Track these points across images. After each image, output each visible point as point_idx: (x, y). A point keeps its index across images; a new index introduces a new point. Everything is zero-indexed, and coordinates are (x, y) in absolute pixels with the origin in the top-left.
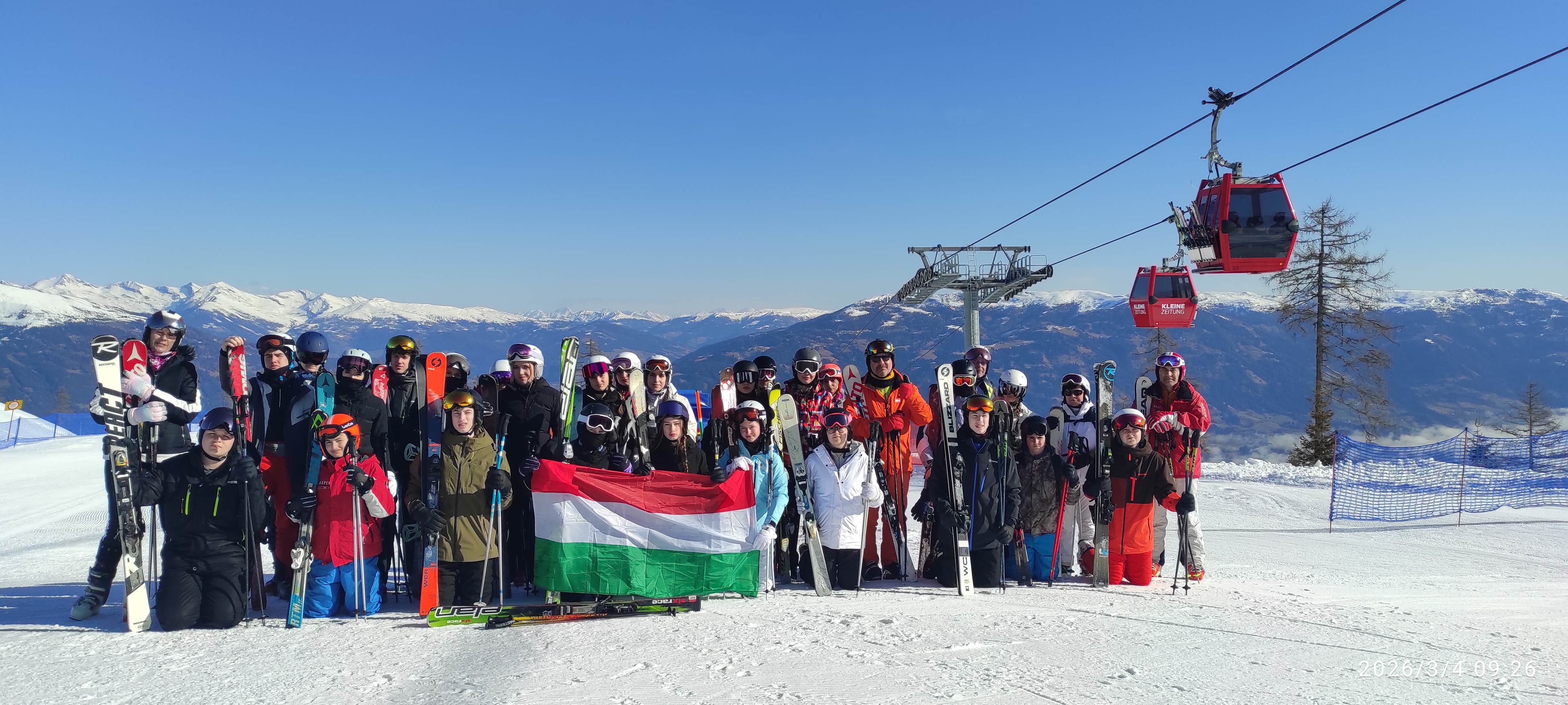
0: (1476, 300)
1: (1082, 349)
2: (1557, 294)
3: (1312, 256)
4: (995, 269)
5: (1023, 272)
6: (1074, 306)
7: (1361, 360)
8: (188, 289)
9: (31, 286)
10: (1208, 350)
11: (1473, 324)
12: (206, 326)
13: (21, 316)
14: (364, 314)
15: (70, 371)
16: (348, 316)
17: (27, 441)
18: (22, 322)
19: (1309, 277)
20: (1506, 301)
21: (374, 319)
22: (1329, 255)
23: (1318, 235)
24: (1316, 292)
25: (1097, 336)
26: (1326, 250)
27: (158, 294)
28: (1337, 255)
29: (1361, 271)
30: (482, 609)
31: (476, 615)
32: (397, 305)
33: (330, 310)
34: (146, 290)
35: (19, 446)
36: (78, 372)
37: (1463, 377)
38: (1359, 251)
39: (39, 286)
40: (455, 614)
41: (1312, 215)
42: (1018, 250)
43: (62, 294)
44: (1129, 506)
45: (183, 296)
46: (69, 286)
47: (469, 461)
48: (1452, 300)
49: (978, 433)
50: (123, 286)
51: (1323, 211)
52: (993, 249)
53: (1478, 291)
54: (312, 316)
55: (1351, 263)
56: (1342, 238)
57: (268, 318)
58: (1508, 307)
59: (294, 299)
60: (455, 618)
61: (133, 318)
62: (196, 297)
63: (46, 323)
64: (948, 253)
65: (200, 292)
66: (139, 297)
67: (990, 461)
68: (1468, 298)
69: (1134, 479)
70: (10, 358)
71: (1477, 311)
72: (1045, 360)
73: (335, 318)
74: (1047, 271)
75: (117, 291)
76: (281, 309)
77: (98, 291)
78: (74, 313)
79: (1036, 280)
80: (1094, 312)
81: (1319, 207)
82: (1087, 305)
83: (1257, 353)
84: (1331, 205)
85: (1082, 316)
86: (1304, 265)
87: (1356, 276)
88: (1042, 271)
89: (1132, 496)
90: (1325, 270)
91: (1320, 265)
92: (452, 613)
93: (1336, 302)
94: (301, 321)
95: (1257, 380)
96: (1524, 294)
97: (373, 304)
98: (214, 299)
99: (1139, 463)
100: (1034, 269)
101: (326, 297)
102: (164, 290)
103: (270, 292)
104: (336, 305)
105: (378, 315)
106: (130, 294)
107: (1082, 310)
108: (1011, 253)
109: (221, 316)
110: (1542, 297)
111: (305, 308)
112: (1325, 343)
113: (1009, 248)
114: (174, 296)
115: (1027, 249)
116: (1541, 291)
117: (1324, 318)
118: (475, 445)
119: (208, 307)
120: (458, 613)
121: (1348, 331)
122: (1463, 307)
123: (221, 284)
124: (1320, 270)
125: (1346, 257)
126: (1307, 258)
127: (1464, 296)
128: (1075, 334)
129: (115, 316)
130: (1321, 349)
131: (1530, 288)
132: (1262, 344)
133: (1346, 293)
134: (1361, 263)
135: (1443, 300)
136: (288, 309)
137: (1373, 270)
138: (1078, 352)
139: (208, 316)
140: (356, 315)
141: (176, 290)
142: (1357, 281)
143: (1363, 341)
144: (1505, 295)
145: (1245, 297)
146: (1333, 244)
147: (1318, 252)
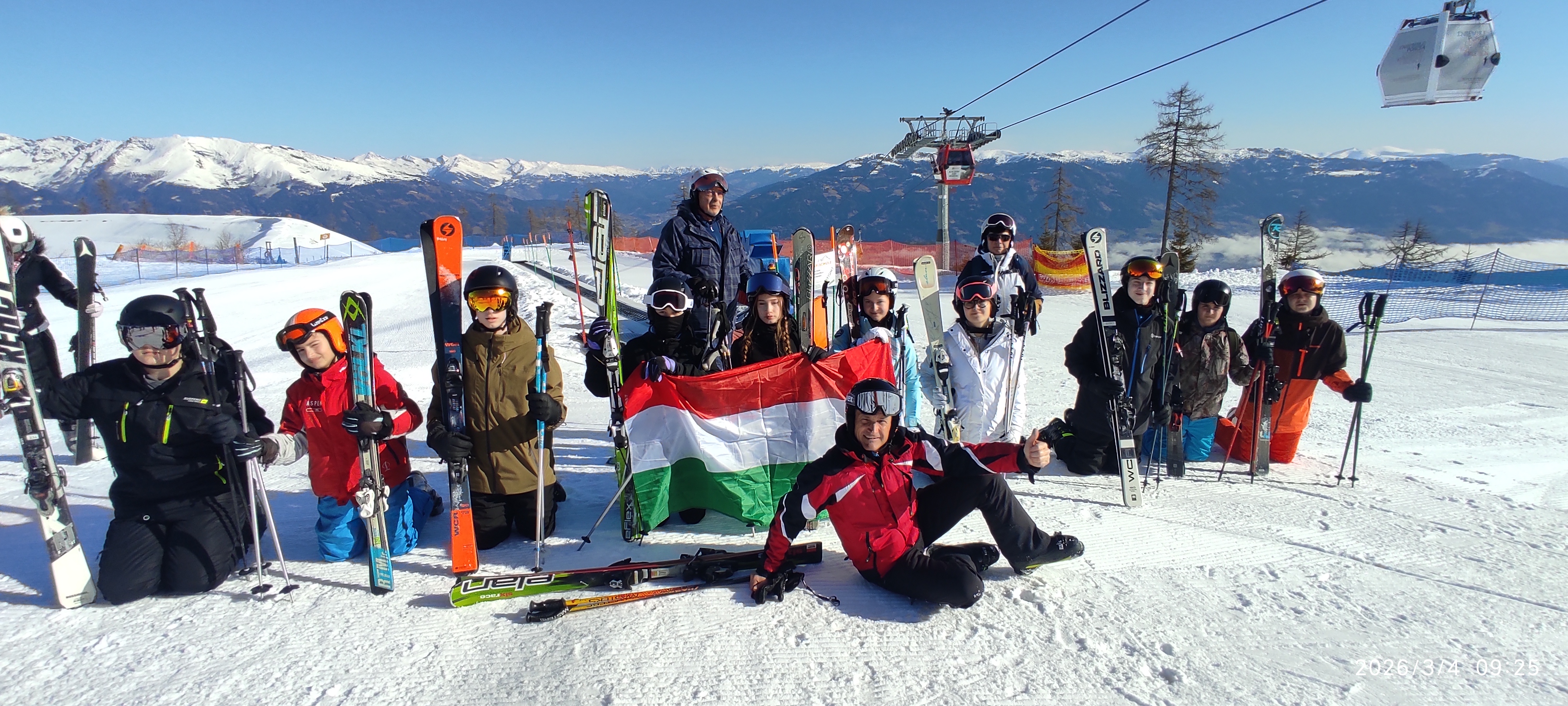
0: (1248, 155)
1: (997, 188)
2: (1299, 152)
3: (1171, 124)
4: (960, 133)
5: (981, 135)
6: (993, 160)
7: (1198, 195)
8: (440, 159)
9: (352, 160)
10: (1076, 189)
11: (1244, 171)
12: (453, 182)
13: (348, 179)
14: (545, 173)
15: (380, 211)
16: (536, 174)
17: (336, 259)
18: (349, 182)
19: (1168, 138)
20: (1267, 156)
21: (551, 175)
22: (1184, 123)
23: (1177, 109)
24: (1171, 148)
25: (1007, 180)
26: (1181, 119)
27: (424, 163)
28: (1189, 123)
29: (1203, 134)
30: (526, 579)
31: (520, 586)
32: (564, 166)
33: (525, 170)
34: (417, 161)
35: (330, 263)
36: (384, 212)
37: (1234, 206)
38: (1205, 120)
39: (356, 160)
40: (490, 586)
41: (1174, 95)
42: (976, 119)
43: (369, 164)
44: (1294, 381)
45: (439, 164)
46: (373, 159)
47: (499, 366)
48: (1233, 156)
49: (1138, 303)
50: (403, 158)
51: (1181, 92)
52: (959, 118)
53: (1250, 150)
54: (514, 175)
55: (1198, 128)
56: (1193, 111)
57: (489, 177)
58: (1268, 160)
59: (503, 164)
60: (491, 592)
61: (411, 178)
62: (446, 164)
63: (363, 183)
64: (929, 122)
65: (448, 161)
66: (413, 165)
67: (1152, 336)
68: (1243, 154)
69: (1304, 352)
70: (345, 204)
71: (1248, 163)
72: (973, 195)
73: (528, 175)
74: (997, 134)
75: (400, 161)
76: (497, 170)
77: (390, 162)
78: (378, 176)
79: (988, 141)
80: (1006, 164)
81: (1179, 89)
82: (1002, 160)
83: (1107, 191)
84: (1188, 87)
85: (998, 166)
86: (1165, 130)
87: (1199, 138)
88: (994, 134)
89: (1300, 371)
90: (1179, 133)
91: (1176, 130)
92: (486, 586)
93: (1186, 156)
94: (508, 177)
95: (1106, 208)
96: (1278, 152)
97: (550, 165)
98: (456, 165)
99: (1311, 333)
100: (988, 133)
101: (522, 162)
102: (427, 160)
103: (488, 159)
104: (528, 167)
105: (553, 173)
106: (408, 163)
107: (998, 163)
108: (971, 122)
109: (462, 176)
110: (1289, 153)
111: (510, 169)
112: (1175, 184)
113: (970, 118)
114: (434, 164)
115: (982, 118)
116: (1290, 150)
117: (1176, 166)
118: (505, 345)
119: (453, 170)
120: (494, 585)
121: (1190, 176)
122: (1239, 160)
123: (460, 156)
124: (1176, 134)
125: (1195, 124)
126: (1168, 125)
127: (1241, 153)
128: (993, 179)
129: (401, 177)
130: (1171, 188)
131: (1282, 148)
132: (1111, 185)
133: (1192, 149)
134: (1205, 128)
135: (1227, 156)
136: (500, 170)
137: (1211, 134)
138: (994, 190)
139: (454, 176)
140: (541, 174)
141: (434, 160)
142: (1200, 142)
143: (1200, 182)
144: (1266, 152)
145: (1102, 154)
146: (1186, 115)
147: (1175, 121)
